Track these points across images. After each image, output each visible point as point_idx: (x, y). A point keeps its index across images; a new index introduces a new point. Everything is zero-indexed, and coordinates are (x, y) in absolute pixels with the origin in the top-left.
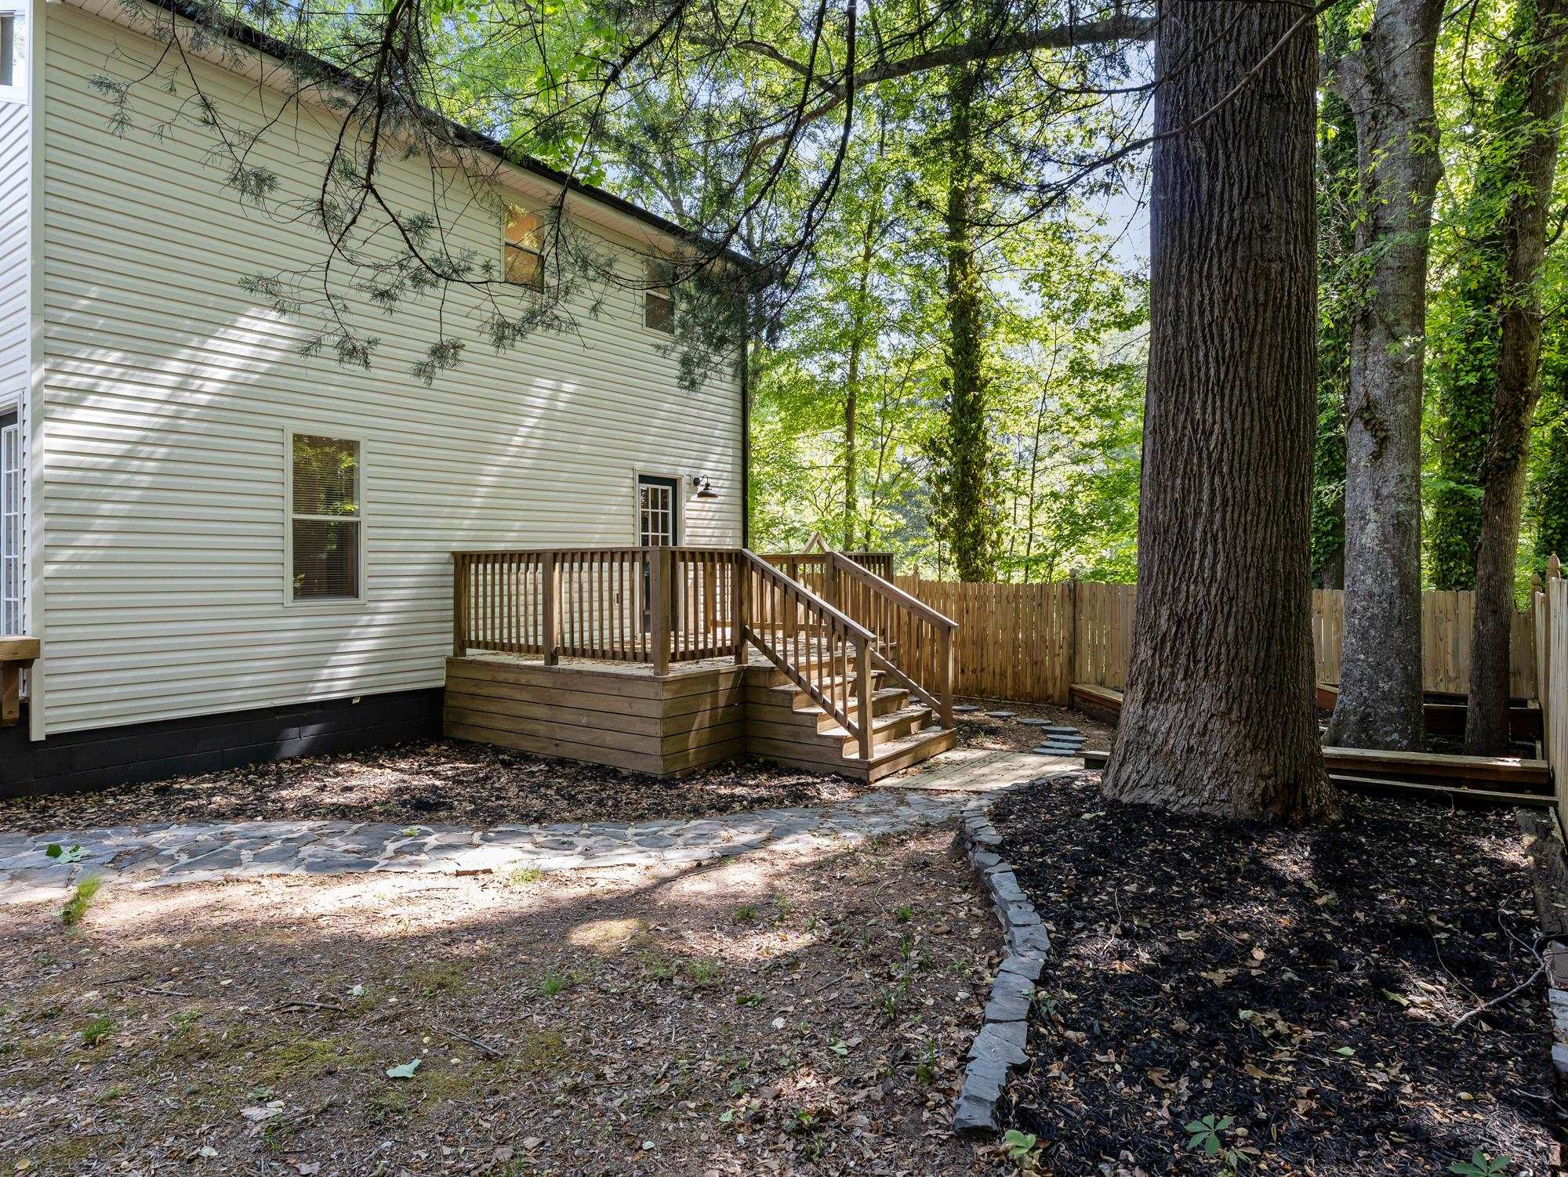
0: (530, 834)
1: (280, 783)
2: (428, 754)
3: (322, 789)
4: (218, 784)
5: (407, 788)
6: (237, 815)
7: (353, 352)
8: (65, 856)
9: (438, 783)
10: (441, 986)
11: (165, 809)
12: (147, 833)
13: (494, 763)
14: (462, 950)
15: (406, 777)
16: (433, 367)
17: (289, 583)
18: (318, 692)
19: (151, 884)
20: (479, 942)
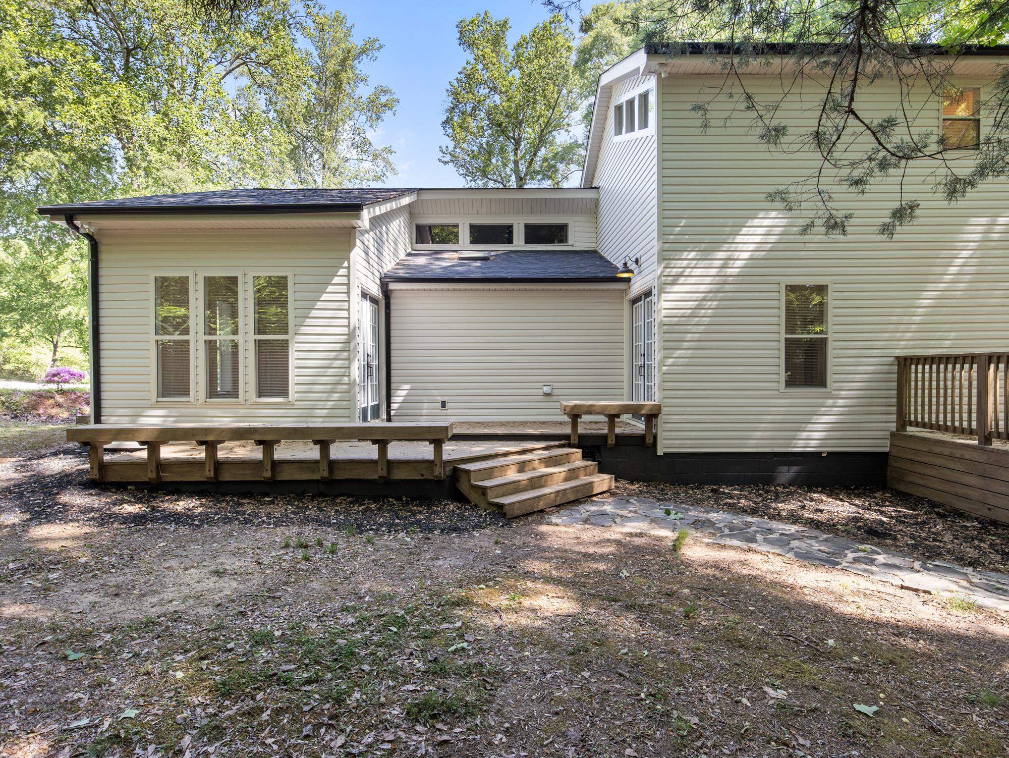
0: (965, 574)
1: (777, 499)
2: (876, 498)
3: (803, 507)
4: (743, 493)
5: (861, 518)
6: (753, 513)
7: (835, 225)
8: (672, 516)
9: (884, 519)
10: (891, 662)
11: (716, 501)
12: (708, 512)
13: (931, 513)
14: (907, 643)
15: (860, 511)
16: (894, 226)
17: (783, 377)
18: (799, 446)
19: (711, 541)
20: (921, 641)
